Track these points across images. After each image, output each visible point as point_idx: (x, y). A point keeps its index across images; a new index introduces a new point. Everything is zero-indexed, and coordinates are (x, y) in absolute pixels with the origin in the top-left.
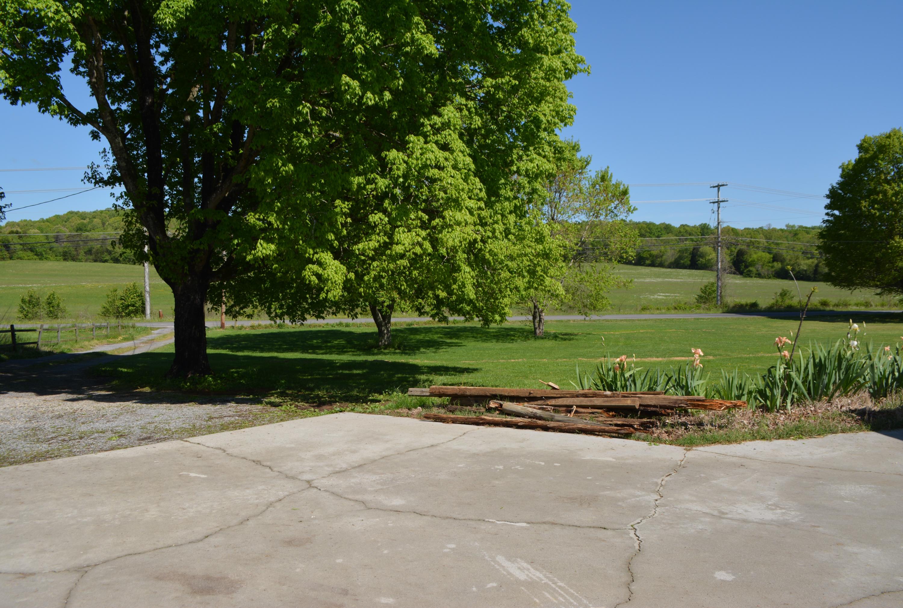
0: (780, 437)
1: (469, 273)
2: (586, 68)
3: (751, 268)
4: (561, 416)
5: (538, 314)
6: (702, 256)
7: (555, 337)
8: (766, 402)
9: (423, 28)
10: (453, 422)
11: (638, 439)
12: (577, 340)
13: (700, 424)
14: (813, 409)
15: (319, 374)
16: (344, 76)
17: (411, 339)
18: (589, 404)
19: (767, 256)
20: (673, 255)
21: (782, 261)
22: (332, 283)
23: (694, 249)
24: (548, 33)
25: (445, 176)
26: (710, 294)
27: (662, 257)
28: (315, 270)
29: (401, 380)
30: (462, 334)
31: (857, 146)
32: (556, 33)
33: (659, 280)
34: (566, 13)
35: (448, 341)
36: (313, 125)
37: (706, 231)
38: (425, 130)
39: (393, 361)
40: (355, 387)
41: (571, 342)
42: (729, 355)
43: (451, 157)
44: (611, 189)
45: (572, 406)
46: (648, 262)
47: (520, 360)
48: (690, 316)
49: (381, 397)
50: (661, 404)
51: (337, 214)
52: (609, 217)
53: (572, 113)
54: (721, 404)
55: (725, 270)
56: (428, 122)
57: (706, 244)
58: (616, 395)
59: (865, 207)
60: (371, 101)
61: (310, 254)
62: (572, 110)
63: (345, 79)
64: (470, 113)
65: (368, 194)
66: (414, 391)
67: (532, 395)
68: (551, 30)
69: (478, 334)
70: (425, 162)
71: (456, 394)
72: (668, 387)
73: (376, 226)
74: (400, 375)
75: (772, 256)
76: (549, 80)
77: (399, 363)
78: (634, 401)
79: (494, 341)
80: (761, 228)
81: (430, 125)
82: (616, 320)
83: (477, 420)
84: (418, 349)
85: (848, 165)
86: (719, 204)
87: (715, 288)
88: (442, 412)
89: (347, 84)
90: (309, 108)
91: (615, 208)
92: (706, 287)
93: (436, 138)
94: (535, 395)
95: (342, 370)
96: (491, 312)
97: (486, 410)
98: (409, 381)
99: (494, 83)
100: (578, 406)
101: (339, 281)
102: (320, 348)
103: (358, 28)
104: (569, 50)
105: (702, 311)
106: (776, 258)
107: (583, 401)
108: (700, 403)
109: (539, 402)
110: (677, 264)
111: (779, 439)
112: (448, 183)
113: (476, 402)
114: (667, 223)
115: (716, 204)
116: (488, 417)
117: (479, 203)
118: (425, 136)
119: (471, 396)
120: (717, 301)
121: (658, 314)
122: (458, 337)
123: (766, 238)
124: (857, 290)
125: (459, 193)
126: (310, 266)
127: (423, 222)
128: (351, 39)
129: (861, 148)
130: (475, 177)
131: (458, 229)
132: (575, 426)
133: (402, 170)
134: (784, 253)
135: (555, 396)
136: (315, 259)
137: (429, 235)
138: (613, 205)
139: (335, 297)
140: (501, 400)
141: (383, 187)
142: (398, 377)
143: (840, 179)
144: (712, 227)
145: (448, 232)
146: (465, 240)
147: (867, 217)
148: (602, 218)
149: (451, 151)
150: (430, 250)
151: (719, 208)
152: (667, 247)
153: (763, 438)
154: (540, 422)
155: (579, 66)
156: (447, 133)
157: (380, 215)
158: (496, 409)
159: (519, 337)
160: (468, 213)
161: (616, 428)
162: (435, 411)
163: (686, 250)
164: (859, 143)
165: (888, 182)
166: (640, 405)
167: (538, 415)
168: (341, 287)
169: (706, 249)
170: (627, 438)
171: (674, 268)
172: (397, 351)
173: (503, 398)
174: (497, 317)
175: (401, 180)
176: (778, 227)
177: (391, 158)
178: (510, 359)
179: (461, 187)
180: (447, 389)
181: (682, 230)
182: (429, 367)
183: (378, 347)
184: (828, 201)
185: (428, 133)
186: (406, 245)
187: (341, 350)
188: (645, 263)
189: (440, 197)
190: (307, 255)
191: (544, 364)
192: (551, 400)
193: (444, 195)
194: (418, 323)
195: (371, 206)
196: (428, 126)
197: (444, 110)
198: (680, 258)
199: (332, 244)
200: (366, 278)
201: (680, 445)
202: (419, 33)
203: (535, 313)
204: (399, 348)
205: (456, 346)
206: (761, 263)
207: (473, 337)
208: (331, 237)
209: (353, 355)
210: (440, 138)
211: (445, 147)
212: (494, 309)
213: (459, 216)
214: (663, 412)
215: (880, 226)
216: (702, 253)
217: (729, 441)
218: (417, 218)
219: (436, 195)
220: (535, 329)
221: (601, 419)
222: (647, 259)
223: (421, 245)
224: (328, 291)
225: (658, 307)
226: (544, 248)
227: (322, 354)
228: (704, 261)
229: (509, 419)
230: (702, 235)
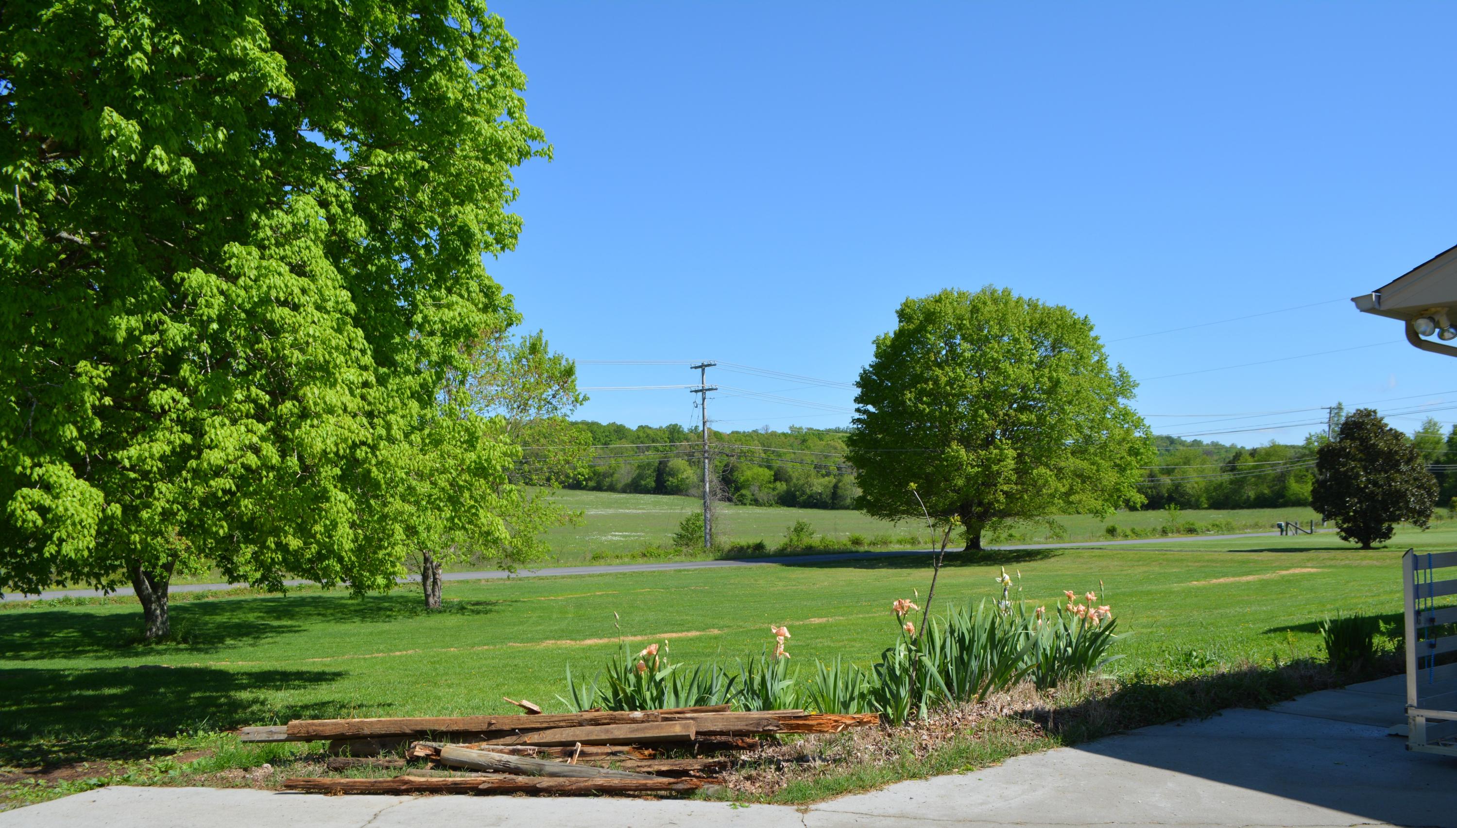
0: (938, 771)
1: (345, 503)
2: (546, 149)
3: (743, 492)
4: (554, 764)
5: (430, 572)
6: (672, 474)
7: (461, 608)
8: (885, 709)
9: (264, 40)
10: (346, 793)
11: (707, 798)
12: (497, 612)
13: (801, 758)
14: (960, 715)
15: (33, 701)
16: (107, 109)
17: (206, 624)
18: (604, 737)
19: (768, 474)
20: (628, 473)
21: (788, 480)
22: (74, 524)
23: (660, 463)
24: (481, 85)
25: (302, 321)
26: (694, 531)
27: (612, 475)
28: (36, 498)
29: (205, 704)
30: (297, 609)
31: (897, 312)
32: (494, 86)
33: (611, 511)
34: (510, 54)
35: (276, 623)
36: (27, 216)
37: (676, 435)
38: (261, 235)
39: (179, 665)
40: (115, 725)
41: (488, 616)
42: (741, 627)
43: (312, 287)
44: (546, 366)
45: (573, 744)
46: (591, 484)
47: (410, 652)
48: (668, 567)
49: (173, 743)
50: (732, 728)
51: (83, 387)
52: (543, 411)
53: (515, 228)
54: (836, 721)
55: (715, 495)
56: (267, 222)
57: (677, 456)
58: (652, 718)
59: (910, 400)
60: (162, 163)
61: (24, 468)
62: (515, 224)
63: (110, 115)
64: (344, 210)
65: (145, 352)
66: (256, 731)
67: (493, 728)
68: (484, 80)
69: (327, 608)
70: (268, 293)
71: (343, 734)
72: (729, 696)
73: (164, 412)
74: (197, 695)
75: (772, 473)
76: (488, 161)
77: (190, 669)
78: (687, 727)
79: (356, 619)
80: (755, 432)
81: (271, 228)
82: (556, 577)
83: (395, 785)
84: (221, 640)
85: (885, 339)
86: (704, 394)
87: (701, 523)
88: (316, 772)
89: (114, 126)
90: (28, 170)
91: (554, 396)
92: (688, 520)
93: (282, 253)
94: (499, 727)
95: (81, 689)
96: (369, 571)
97: (408, 762)
98: (221, 705)
99: (390, 159)
100: (585, 743)
101: (90, 521)
102: (28, 647)
103: (137, 19)
104: (517, 115)
105: (683, 558)
106: (778, 476)
107: (591, 732)
108: (801, 722)
109: (509, 739)
110: (635, 487)
111: (937, 774)
112: (309, 335)
113: (383, 746)
114: (619, 423)
115: (700, 394)
116: (416, 777)
117: (365, 374)
118: (262, 247)
119: (372, 736)
120: (706, 541)
121: (617, 565)
122: (291, 616)
123: (763, 445)
124: (902, 521)
125: (330, 353)
126: (25, 491)
127: (260, 408)
128: (121, 38)
129: (902, 315)
130: (355, 326)
131: (332, 420)
132: (590, 783)
133: (216, 306)
134: (789, 467)
135: (538, 725)
136: (35, 476)
137: (273, 430)
138: (550, 392)
139: (77, 550)
140: (434, 740)
141: (178, 338)
142: (195, 698)
143: (874, 359)
144: (686, 430)
145: (312, 426)
146: (345, 440)
147: (912, 414)
148: (533, 411)
149: (313, 277)
150: (275, 459)
151: (704, 399)
152: (620, 460)
153: (913, 776)
154: (521, 779)
155: (535, 146)
156: (303, 245)
157: (173, 392)
158: (427, 758)
159: (399, 611)
160: (347, 392)
161: (666, 780)
162: (302, 771)
163: (649, 464)
164: (899, 308)
165: (940, 366)
166: (698, 733)
167: (512, 765)
168: (93, 532)
169: (678, 463)
170: (688, 798)
171: (631, 492)
172: (182, 646)
173: (438, 735)
174: (380, 580)
175: (215, 326)
176: (780, 431)
177: (194, 284)
178: (391, 651)
179: (334, 343)
180: (323, 725)
181: (641, 434)
182: (250, 675)
183: (144, 640)
184: (858, 391)
185: (266, 242)
186: (230, 450)
187: (72, 650)
189: (294, 361)
190: (19, 469)
191: (456, 657)
192: (530, 735)
193: (301, 358)
194: (215, 594)
195: (151, 376)
196: (267, 229)
197: (297, 201)
198: (640, 477)
199: (73, 448)
200: (145, 515)
201: (785, 803)
202: (257, 50)
203: (426, 569)
204: (185, 641)
205: (290, 631)
206: (758, 484)
207: (319, 614)
208: (70, 432)
209: (98, 658)
210: (289, 253)
211: (299, 270)
212: (375, 568)
213: (332, 396)
214: (740, 743)
215: (930, 428)
216: (672, 469)
217: (863, 787)
218: (248, 399)
219: (285, 357)
220: (427, 596)
221: (629, 764)
222: (591, 479)
223: (256, 450)
224: (61, 541)
225: (618, 553)
226: (479, 457)
227: (35, 658)
228: (675, 481)
229: (458, 777)
230: (672, 441)
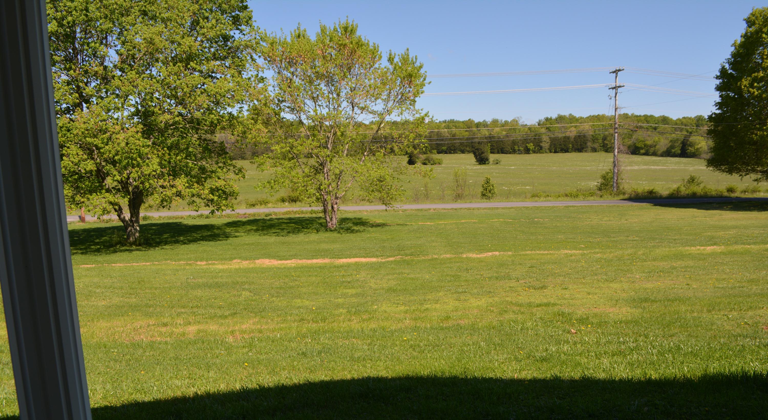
6: (692, 145)
7: (348, 229)
20: (665, 145)
23: (684, 139)
27: (655, 146)
31: (745, 20)
46: (642, 151)
57: (698, 134)
59: (745, 86)
86: (616, 90)
110: (668, 153)
115: (614, 90)
120: (614, 188)
151: (616, 94)
152: (661, 138)
163: (678, 140)
164: (747, 16)
169: (695, 139)
171: (665, 156)
188: (639, 152)
198: (672, 147)
216: (691, 143)
222: (642, 149)
228: (693, 149)
230: (697, 126)
